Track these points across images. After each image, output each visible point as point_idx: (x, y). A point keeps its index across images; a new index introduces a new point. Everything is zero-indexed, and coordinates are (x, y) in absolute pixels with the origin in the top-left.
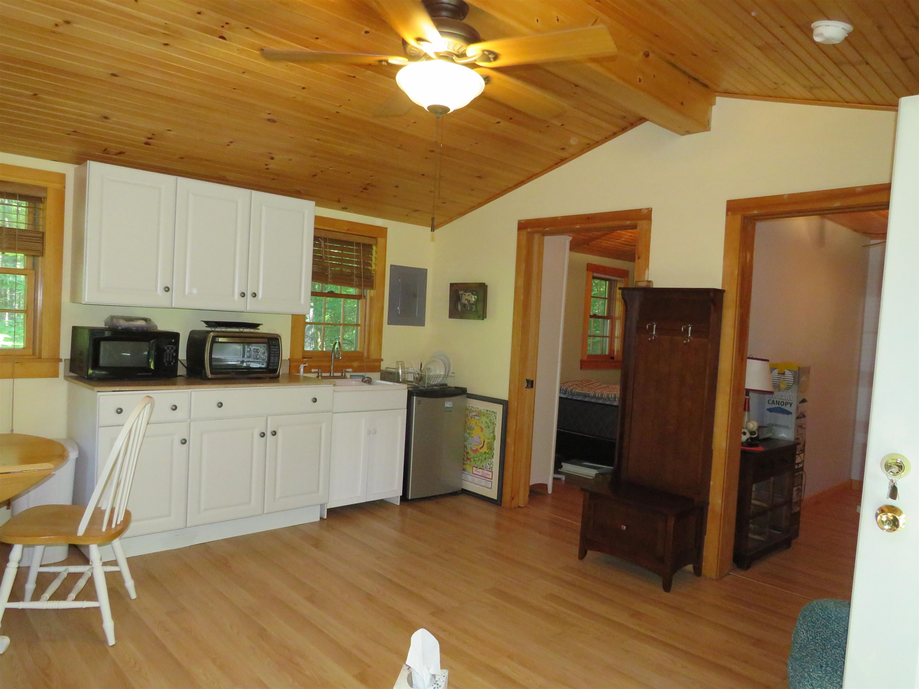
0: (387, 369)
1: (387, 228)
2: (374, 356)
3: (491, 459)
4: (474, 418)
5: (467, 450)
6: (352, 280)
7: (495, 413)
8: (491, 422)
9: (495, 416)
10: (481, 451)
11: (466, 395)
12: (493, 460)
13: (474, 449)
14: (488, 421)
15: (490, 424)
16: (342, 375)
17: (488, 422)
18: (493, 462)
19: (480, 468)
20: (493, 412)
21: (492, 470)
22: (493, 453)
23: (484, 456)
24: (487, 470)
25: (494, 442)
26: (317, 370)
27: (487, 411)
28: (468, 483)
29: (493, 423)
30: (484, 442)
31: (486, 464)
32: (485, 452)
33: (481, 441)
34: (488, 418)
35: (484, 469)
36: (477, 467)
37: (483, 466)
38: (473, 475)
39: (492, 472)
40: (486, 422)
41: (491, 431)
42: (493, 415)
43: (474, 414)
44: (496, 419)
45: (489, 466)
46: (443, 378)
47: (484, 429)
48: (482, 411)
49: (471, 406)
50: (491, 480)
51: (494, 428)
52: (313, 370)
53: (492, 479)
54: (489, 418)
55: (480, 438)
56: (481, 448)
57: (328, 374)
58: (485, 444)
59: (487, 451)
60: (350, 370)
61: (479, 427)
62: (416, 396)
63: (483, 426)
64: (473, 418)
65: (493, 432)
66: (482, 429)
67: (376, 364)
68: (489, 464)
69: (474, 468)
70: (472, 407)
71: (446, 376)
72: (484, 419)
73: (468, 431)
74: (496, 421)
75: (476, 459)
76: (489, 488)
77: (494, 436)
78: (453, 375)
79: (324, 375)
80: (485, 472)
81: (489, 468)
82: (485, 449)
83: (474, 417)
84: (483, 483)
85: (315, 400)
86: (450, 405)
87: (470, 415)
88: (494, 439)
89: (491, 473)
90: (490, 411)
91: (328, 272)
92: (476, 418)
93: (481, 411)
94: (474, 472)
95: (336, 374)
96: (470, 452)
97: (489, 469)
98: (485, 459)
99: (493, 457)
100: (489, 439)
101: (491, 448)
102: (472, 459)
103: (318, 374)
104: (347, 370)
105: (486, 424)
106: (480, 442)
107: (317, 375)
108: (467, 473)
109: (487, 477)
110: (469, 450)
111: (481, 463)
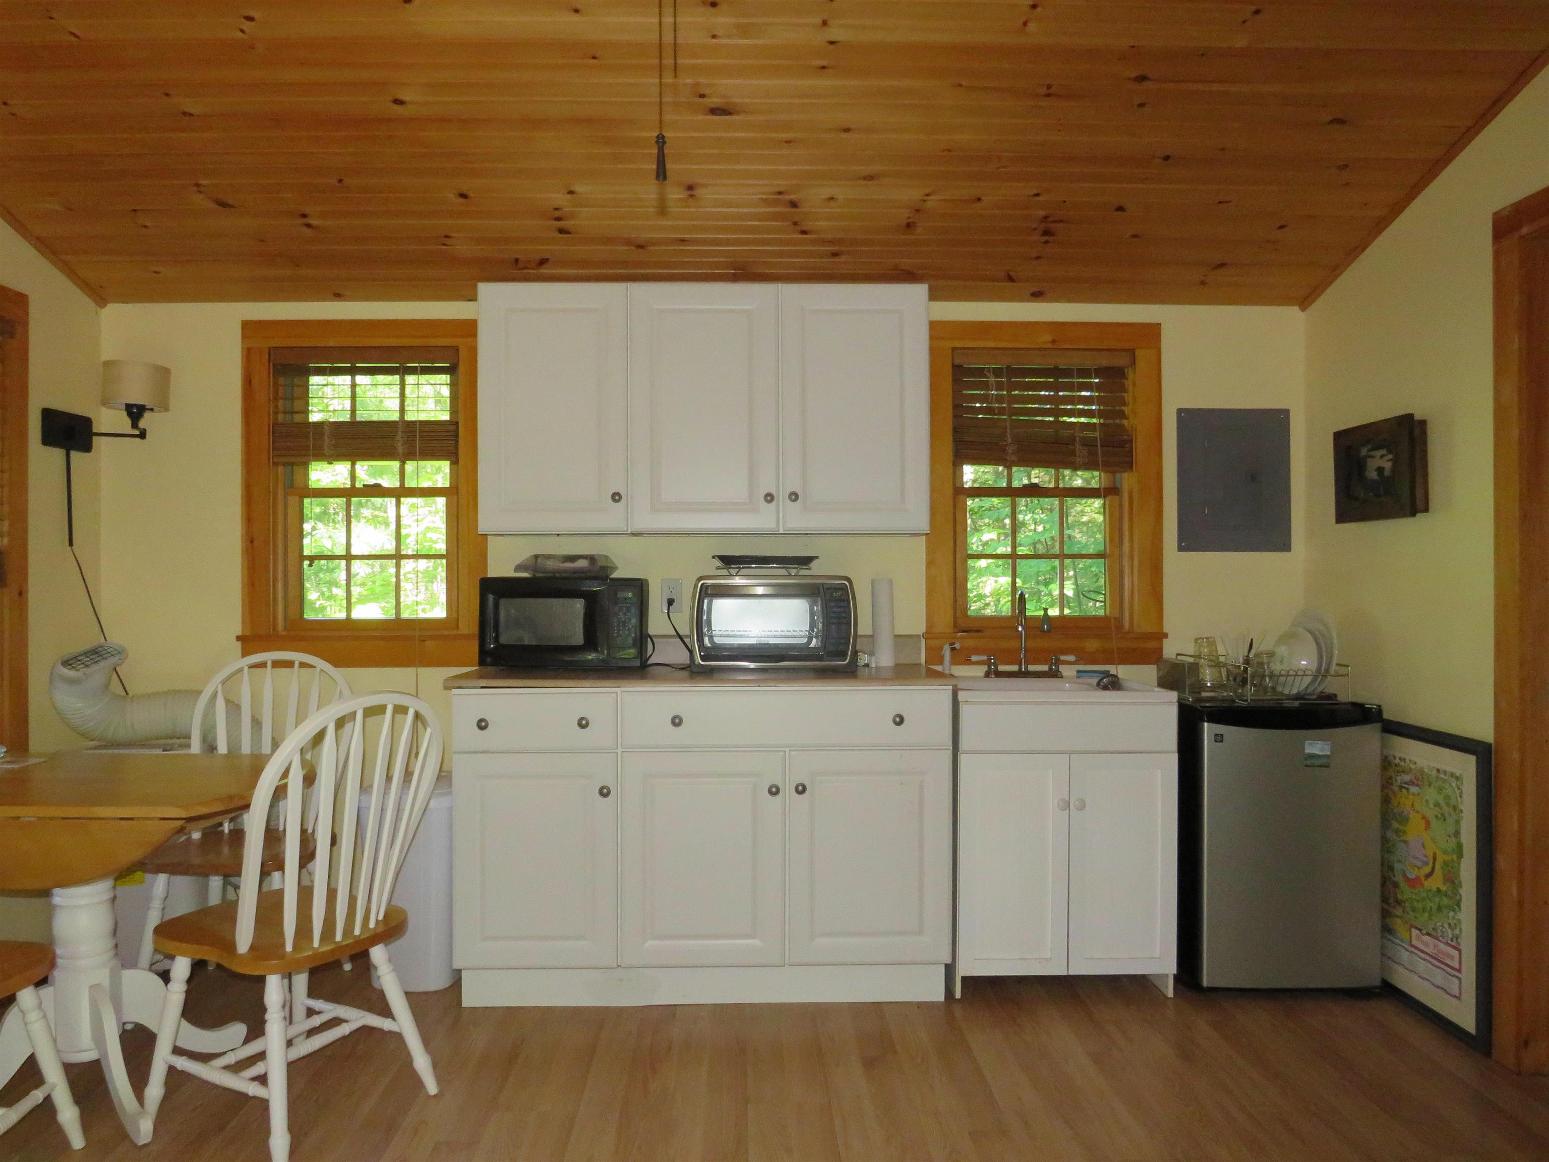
0: (1179, 657)
1: (1159, 325)
2: (1144, 626)
3: (1454, 910)
4: (1407, 789)
5: (1394, 875)
6: (1073, 453)
7: (1457, 778)
8: (1448, 804)
9: (1459, 789)
10: (1427, 884)
11: (1378, 726)
12: (1461, 916)
13: (1412, 876)
14: (1440, 798)
15: (1446, 809)
16: (1050, 669)
17: (1443, 804)
18: (1459, 921)
19: (1428, 934)
20: (1452, 775)
21: (1458, 943)
22: (1461, 896)
23: (1437, 900)
24: (1447, 944)
25: (1459, 863)
26: (985, 658)
27: (1438, 771)
28: (1401, 969)
29: (1455, 808)
30: (1435, 859)
31: (1443, 926)
32: (1439, 890)
33: (1426, 856)
34: (1440, 790)
35: (1437, 938)
36: (1420, 930)
37: (1434, 929)
38: (1412, 949)
39: (1460, 951)
40: (1437, 804)
41: (1451, 829)
42: (1454, 785)
43: (1407, 778)
44: (1461, 797)
45: (1449, 930)
46: (1315, 677)
47: (1433, 820)
48: (1426, 770)
49: (1398, 755)
50: (1457, 974)
51: (1458, 822)
52: (974, 658)
53: (1459, 971)
54: (1444, 791)
55: (1423, 845)
56: (1428, 876)
57: (1015, 668)
58: (1438, 867)
59: (1444, 888)
60: (1071, 658)
61: (1420, 817)
62: (1208, 721)
63: (1430, 813)
64: (1404, 791)
65: (1457, 834)
66: (1428, 825)
67: (1152, 644)
68: (1450, 925)
69: (1415, 932)
70: (1400, 759)
71: (1322, 673)
72: (1431, 794)
73: (1395, 825)
74: (1462, 802)
75: (1416, 905)
76: (1455, 996)
77: (1460, 846)
78: (1342, 670)
79: (1001, 668)
80: (1442, 946)
81: (1450, 936)
82: (1436, 882)
83: (1406, 786)
84: (1439, 977)
85: (899, 720)
86: (1322, 750)
87: (1396, 780)
88: (1460, 856)
89: (1455, 953)
90: (1445, 773)
91: (1006, 441)
92: (1414, 789)
93: (1422, 771)
94: (1414, 942)
95: (1031, 668)
96: (1403, 884)
97: (1452, 940)
98: (1440, 909)
99: (1459, 905)
100: (1445, 852)
101: (1452, 880)
102: (1407, 904)
103: (989, 667)
104: (1063, 658)
105: (1437, 809)
106: (1425, 859)
107: (985, 668)
108: (1397, 941)
109: (1448, 961)
110: (1399, 878)
111: (1430, 918)
